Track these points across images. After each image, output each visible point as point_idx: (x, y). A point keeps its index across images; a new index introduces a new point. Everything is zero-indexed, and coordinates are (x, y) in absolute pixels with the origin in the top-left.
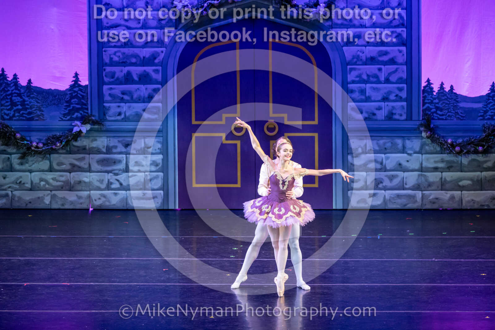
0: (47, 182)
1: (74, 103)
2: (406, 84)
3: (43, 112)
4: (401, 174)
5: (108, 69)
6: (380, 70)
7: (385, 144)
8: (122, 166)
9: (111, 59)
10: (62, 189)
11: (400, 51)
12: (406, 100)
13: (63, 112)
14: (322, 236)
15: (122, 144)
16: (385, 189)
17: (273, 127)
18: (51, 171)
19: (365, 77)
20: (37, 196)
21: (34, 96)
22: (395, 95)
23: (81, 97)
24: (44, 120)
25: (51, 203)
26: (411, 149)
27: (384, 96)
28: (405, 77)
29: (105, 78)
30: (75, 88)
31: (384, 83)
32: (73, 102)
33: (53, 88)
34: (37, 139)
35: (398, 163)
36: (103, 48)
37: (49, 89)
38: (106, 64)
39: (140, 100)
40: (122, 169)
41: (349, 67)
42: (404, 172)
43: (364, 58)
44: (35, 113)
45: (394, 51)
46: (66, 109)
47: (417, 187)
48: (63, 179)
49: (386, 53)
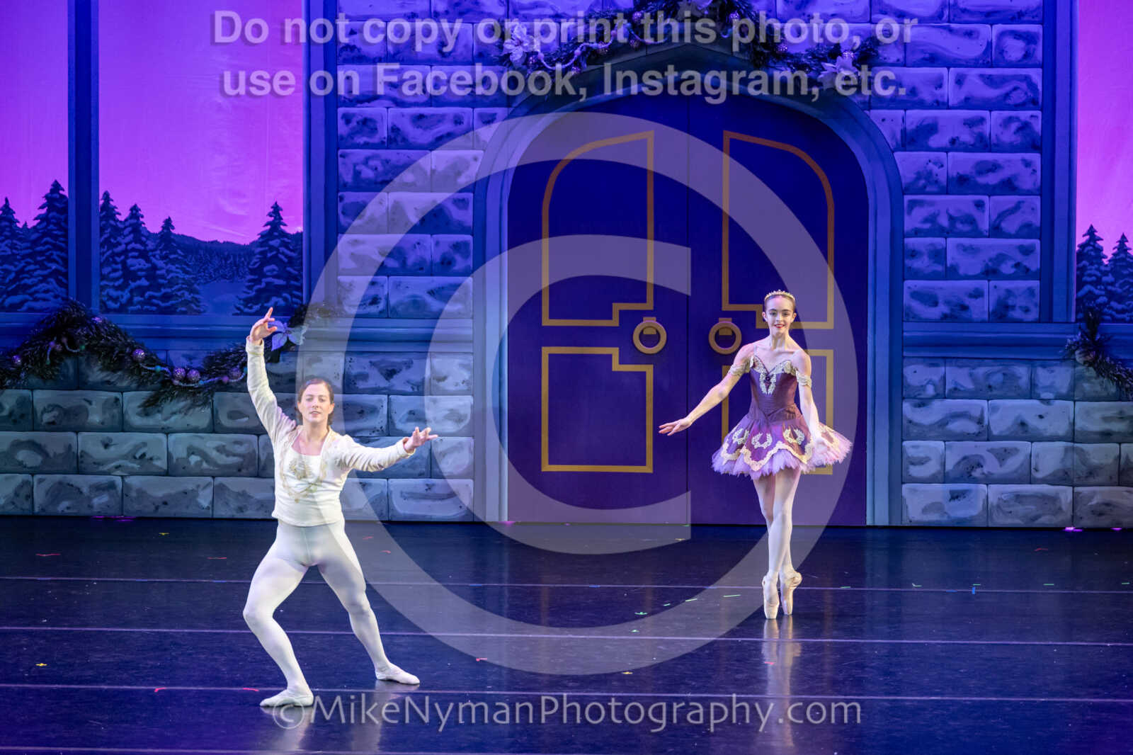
0: (205, 457)
1: (269, 274)
2: (1040, 239)
3: (198, 293)
4: (1024, 446)
5: (350, 197)
6: (980, 205)
7: (988, 376)
8: (379, 421)
9: (357, 174)
10: (238, 473)
11: (1027, 164)
12: (1038, 275)
13: (244, 296)
14: (843, 588)
15: (380, 370)
16: (989, 480)
17: (730, 333)
18: (214, 432)
19: (944, 221)
20: (181, 489)
21: (177, 258)
22: (1013, 263)
23: (286, 260)
24: (199, 312)
25: (213, 506)
26: (1049, 388)
27: (987, 264)
28: (1038, 224)
29: (341, 217)
30: (272, 240)
31: (989, 237)
32: (269, 271)
33: (221, 241)
34: (184, 356)
35: (1019, 422)
36: (338, 149)
37: (212, 242)
38: (345, 185)
39: (422, 269)
40: (378, 427)
41: (907, 198)
42: (1032, 442)
43: (943, 179)
44: (180, 297)
45: (1012, 163)
46: (250, 288)
47: (1062, 478)
48: (240, 449)
49: (994, 167)
